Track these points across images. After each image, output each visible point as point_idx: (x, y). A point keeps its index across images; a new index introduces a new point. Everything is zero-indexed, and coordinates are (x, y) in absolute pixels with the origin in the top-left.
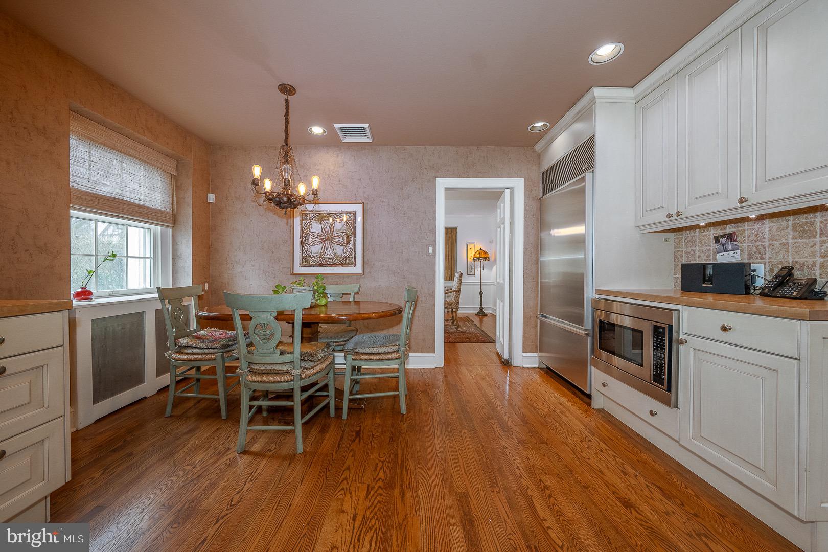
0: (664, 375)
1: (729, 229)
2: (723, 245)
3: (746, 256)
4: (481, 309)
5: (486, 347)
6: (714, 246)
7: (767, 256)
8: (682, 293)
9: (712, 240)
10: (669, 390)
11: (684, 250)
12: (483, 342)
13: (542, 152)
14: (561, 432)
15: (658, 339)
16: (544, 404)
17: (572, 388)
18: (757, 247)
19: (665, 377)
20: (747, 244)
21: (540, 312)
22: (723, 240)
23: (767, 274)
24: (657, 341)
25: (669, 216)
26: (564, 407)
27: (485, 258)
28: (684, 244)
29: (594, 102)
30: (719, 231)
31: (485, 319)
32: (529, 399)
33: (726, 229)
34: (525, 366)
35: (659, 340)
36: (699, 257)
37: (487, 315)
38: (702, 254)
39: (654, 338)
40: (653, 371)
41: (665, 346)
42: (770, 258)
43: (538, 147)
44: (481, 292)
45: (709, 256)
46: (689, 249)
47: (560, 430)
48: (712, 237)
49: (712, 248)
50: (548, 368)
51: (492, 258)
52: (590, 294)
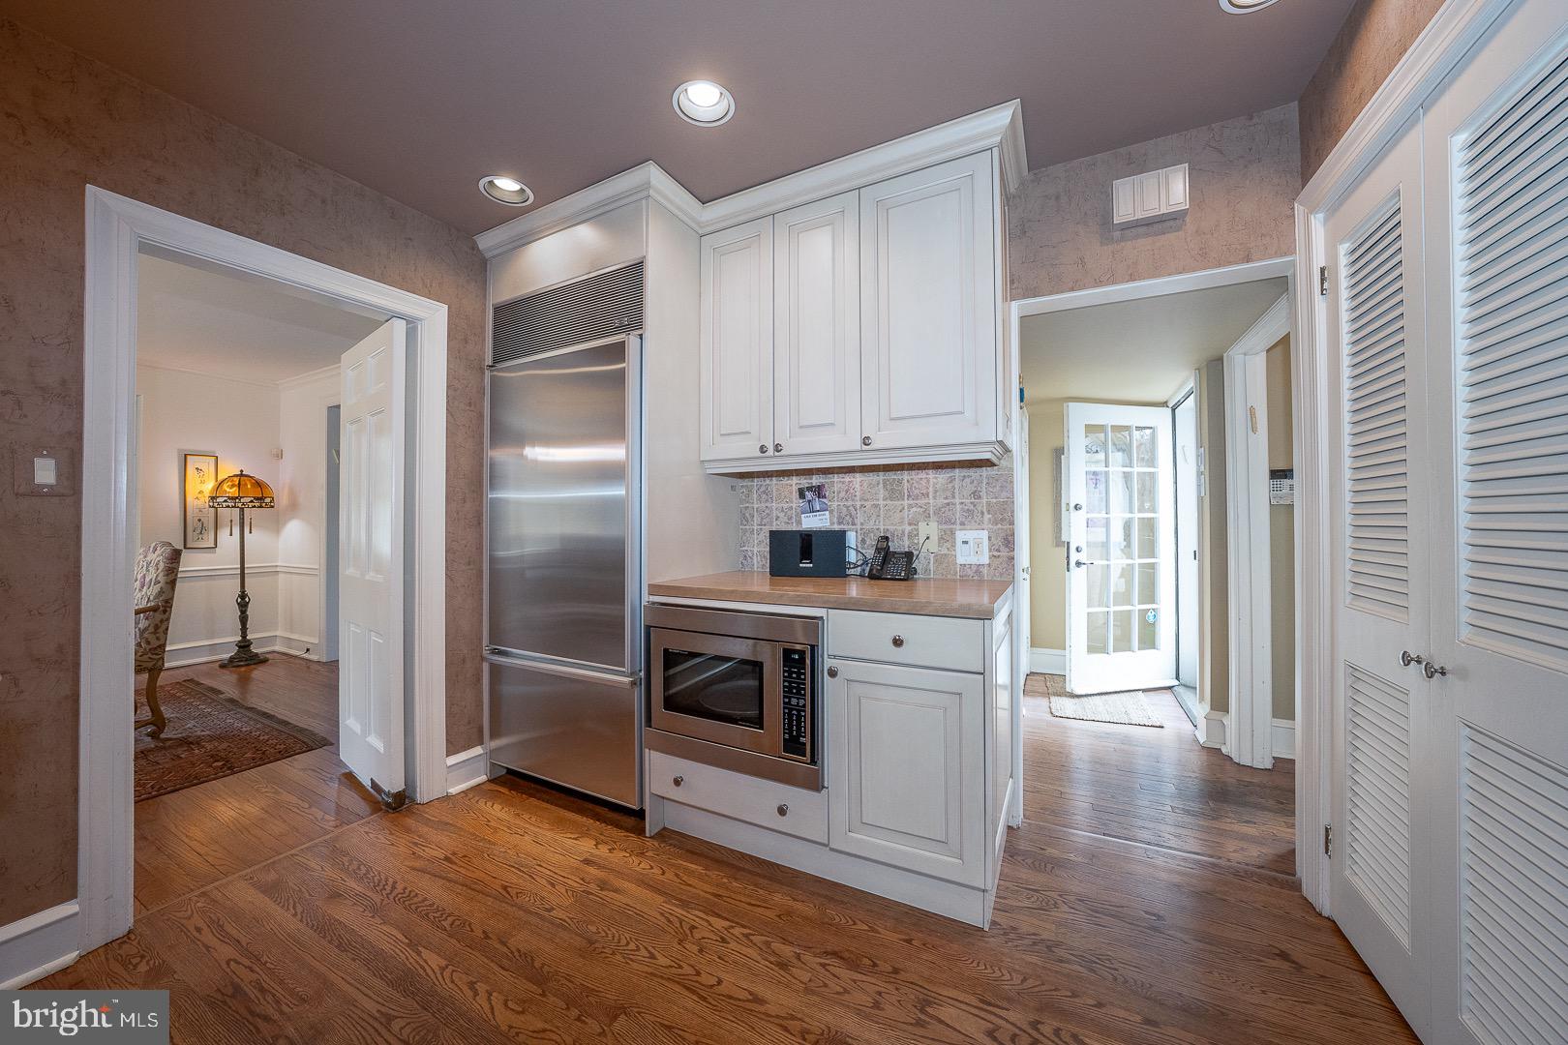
0: (804, 737)
1: (816, 480)
2: (809, 501)
3: (835, 520)
4: (244, 645)
5: (296, 768)
6: (797, 503)
7: (858, 521)
8: (772, 584)
9: (795, 495)
10: (813, 762)
11: (756, 506)
12: (285, 754)
13: (494, 257)
14: (632, 946)
15: (791, 673)
16: (553, 885)
17: (591, 806)
18: (848, 507)
19: (806, 740)
20: (836, 503)
21: (491, 642)
22: (809, 495)
23: (859, 546)
24: (790, 676)
25: (763, 449)
26: (600, 867)
27: (257, 499)
28: (755, 496)
29: (645, 193)
30: (804, 482)
31: (258, 673)
32: (513, 892)
33: (811, 479)
34: (454, 790)
35: (794, 675)
36: (777, 518)
37: (264, 661)
38: (782, 515)
39: (784, 671)
40: (784, 733)
41: (804, 684)
42: (862, 524)
43: (487, 241)
44: (243, 595)
45: (790, 518)
46: (763, 505)
47: (628, 944)
48: (795, 488)
49: (794, 506)
50: (510, 771)
51: (282, 500)
52: (638, 596)
